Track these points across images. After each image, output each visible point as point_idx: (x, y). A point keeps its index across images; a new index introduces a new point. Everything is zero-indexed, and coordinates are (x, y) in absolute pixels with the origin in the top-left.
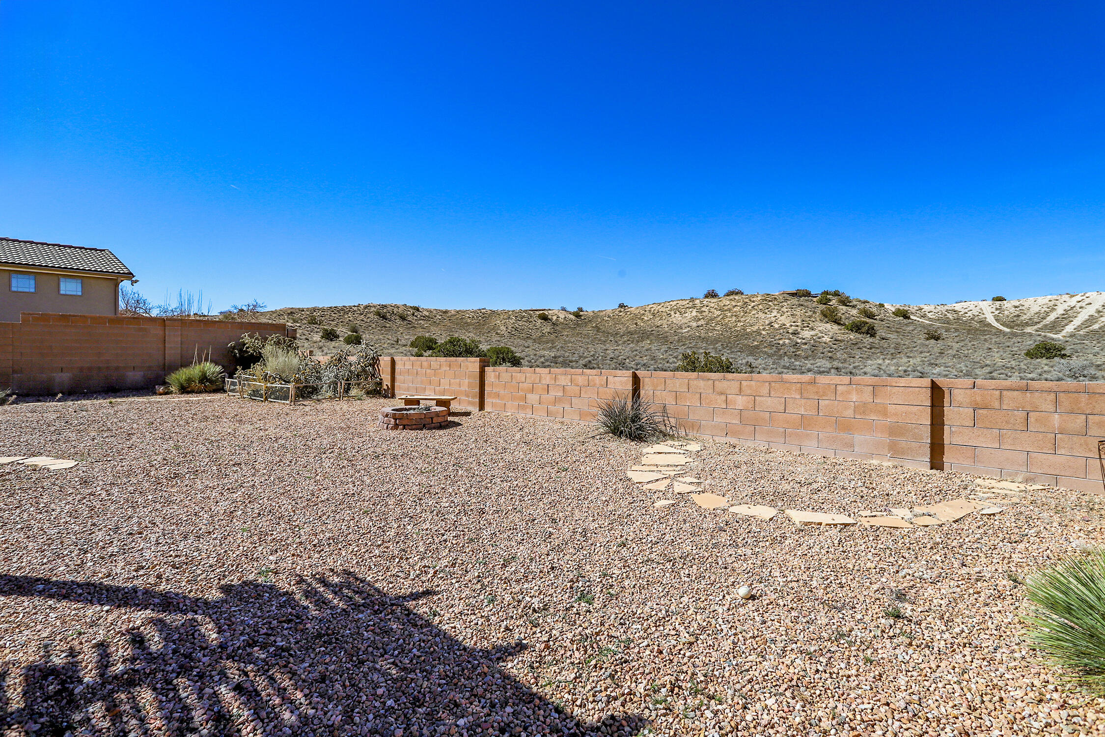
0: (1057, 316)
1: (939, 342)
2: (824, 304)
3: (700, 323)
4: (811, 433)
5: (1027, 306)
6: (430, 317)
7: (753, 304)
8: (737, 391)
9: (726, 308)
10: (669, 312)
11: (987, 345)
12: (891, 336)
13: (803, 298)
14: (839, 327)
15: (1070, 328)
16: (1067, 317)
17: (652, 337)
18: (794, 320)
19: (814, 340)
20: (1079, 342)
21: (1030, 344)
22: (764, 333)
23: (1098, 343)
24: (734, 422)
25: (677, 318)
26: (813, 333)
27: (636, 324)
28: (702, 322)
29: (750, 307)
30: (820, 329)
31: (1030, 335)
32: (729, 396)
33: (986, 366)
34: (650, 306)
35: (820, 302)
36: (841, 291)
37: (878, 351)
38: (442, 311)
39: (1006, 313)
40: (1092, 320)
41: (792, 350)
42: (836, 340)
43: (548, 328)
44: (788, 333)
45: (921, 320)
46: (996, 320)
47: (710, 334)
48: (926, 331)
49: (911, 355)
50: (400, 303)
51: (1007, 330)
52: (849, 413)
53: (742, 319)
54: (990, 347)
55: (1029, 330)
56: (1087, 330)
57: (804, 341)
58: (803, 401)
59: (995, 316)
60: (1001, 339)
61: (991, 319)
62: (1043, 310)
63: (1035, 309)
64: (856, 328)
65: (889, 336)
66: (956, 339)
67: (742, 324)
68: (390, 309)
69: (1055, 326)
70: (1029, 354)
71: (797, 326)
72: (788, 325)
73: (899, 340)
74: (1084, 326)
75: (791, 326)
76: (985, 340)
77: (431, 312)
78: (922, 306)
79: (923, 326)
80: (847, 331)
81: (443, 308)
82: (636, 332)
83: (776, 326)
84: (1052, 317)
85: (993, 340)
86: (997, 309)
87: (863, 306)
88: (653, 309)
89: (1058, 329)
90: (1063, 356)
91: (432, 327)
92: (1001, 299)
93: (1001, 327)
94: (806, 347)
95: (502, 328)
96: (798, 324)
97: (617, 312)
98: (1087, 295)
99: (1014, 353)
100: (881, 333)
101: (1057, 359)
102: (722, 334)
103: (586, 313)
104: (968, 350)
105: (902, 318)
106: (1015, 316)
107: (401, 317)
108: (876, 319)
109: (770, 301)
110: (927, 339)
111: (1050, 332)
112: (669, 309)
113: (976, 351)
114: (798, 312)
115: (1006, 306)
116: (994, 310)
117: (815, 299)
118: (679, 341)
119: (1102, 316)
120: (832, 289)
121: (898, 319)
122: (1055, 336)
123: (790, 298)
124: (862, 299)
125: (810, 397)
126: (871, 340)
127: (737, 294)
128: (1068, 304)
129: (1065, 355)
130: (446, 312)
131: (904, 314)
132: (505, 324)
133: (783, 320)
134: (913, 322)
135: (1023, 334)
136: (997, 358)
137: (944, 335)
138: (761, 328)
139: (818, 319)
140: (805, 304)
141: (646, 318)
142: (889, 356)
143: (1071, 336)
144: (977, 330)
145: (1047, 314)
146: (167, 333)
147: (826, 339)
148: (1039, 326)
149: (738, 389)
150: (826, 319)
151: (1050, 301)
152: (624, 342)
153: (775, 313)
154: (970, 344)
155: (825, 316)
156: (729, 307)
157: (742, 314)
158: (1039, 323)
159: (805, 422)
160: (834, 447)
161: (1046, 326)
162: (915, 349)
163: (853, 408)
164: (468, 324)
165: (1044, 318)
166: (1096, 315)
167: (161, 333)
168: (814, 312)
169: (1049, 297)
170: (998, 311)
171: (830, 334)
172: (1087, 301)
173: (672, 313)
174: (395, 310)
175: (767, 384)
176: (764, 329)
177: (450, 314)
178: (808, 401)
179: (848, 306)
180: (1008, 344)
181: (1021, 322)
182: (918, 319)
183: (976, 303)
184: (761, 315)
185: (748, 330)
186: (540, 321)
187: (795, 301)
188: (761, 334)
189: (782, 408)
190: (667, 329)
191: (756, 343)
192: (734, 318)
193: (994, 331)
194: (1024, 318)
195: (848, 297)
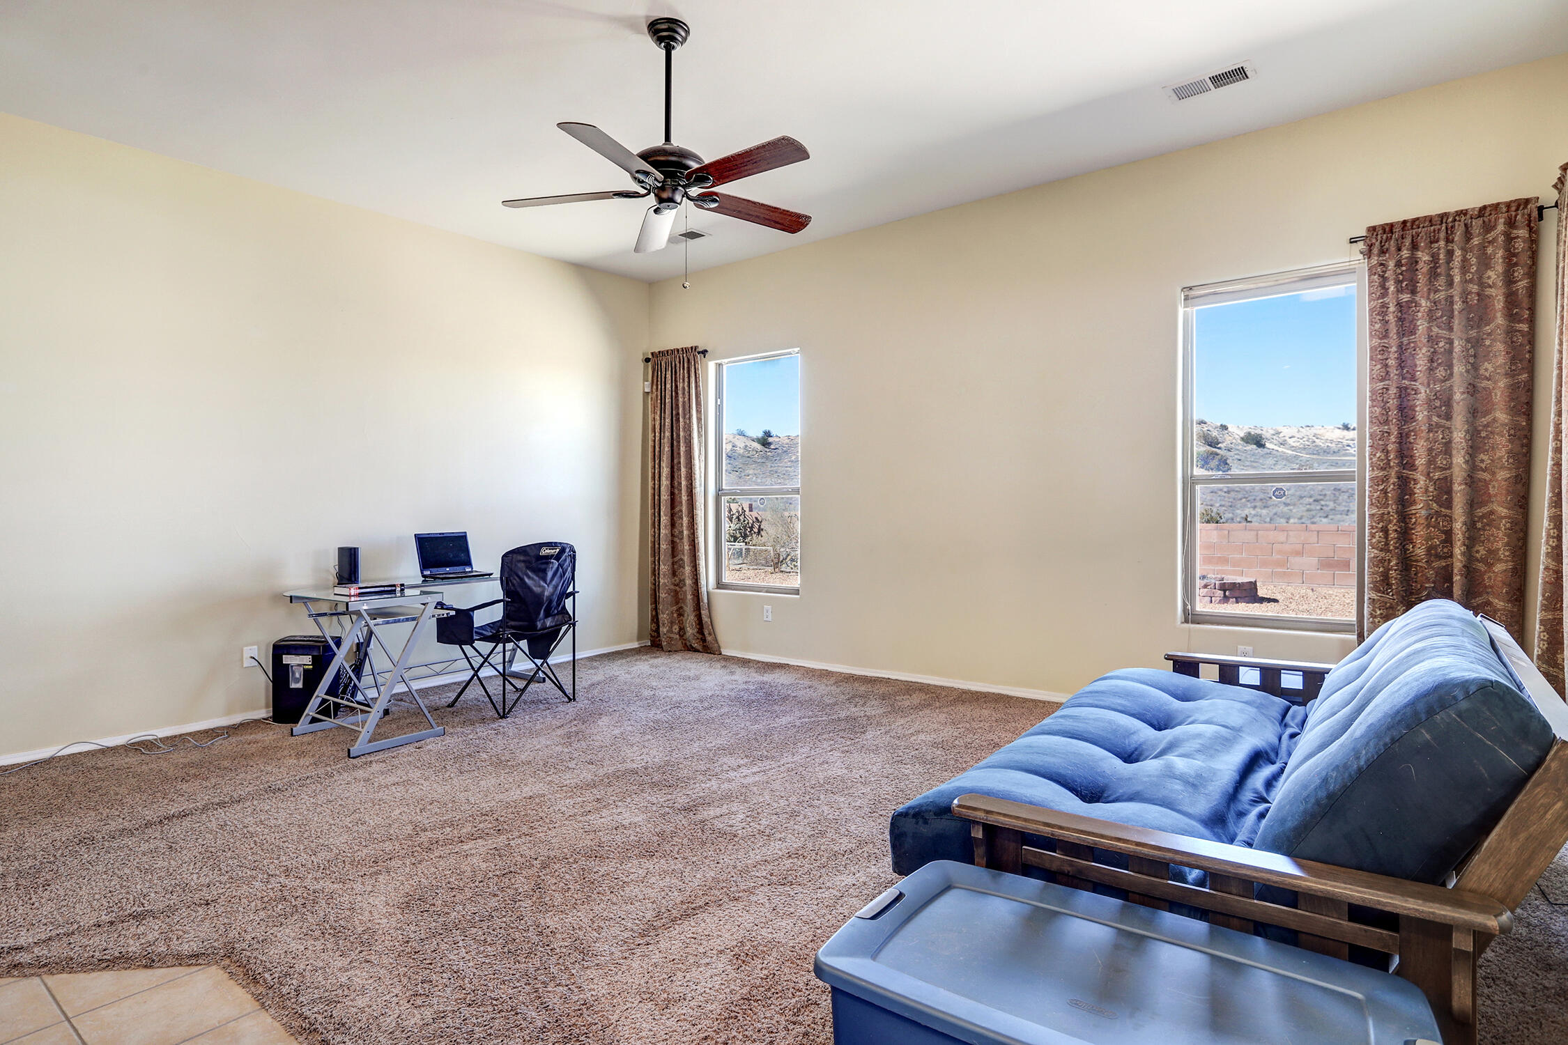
45: (1280, 449)
78: (1280, 428)
79: (1285, 458)
103: (777, 440)
105: (1255, 446)
121: (1249, 447)
131: (1256, 441)
134: (1271, 452)
182: (1277, 448)
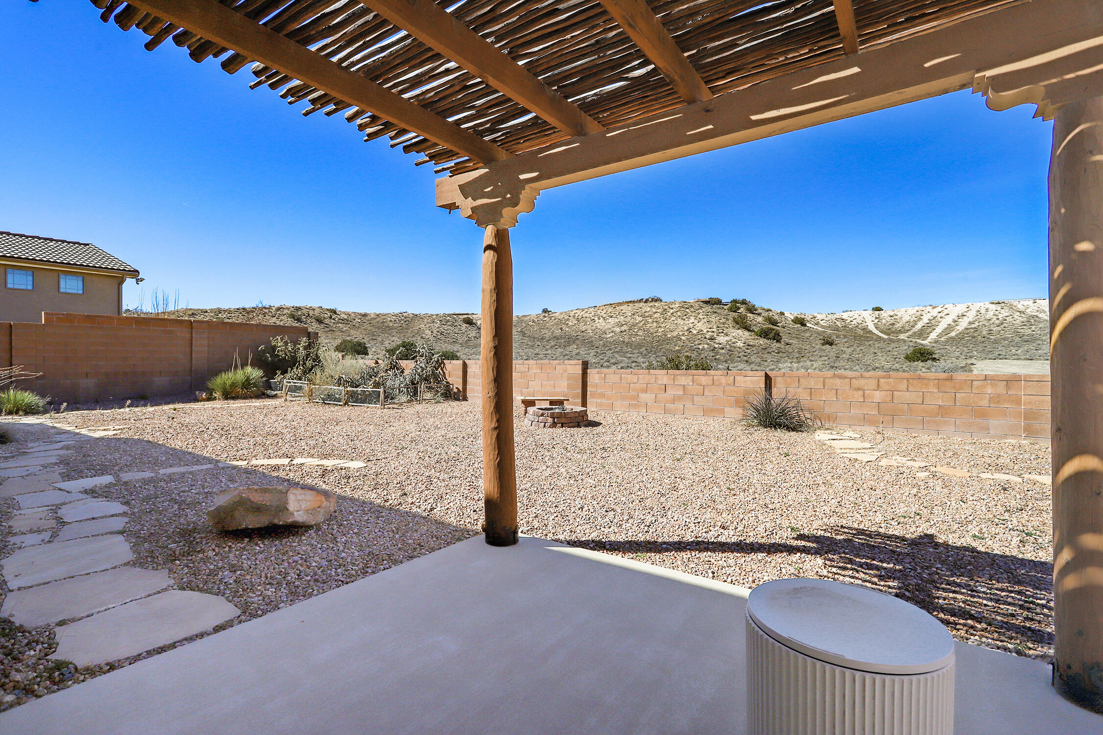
0: (923, 325)
1: (833, 346)
2: (734, 312)
3: (623, 328)
4: (949, 420)
5: (899, 315)
6: (348, 320)
7: (672, 311)
8: (875, 387)
9: (647, 314)
10: (593, 318)
11: (872, 350)
12: (793, 341)
13: (715, 306)
14: (750, 333)
15: (933, 336)
16: (930, 326)
17: (578, 342)
18: (710, 326)
19: (729, 345)
20: (942, 347)
21: (906, 349)
22: (683, 338)
23: (958, 348)
24: (872, 413)
25: (600, 324)
26: (727, 338)
27: (561, 329)
28: (625, 328)
29: (669, 314)
30: (734, 335)
31: (904, 341)
32: (867, 392)
33: (877, 368)
34: (574, 312)
35: (731, 310)
36: (748, 300)
37: (785, 355)
38: (360, 314)
39: (884, 321)
40: (949, 328)
41: (712, 354)
42: (748, 345)
43: (474, 332)
44: (705, 338)
45: (815, 327)
46: (876, 328)
47: (634, 339)
48: (822, 337)
49: (813, 359)
50: (315, 305)
51: (886, 337)
52: (985, 403)
53: (662, 325)
54: (875, 351)
55: (902, 336)
56: (946, 337)
57: (720, 346)
58: (940, 394)
59: (875, 324)
60: (881, 345)
61: (871, 327)
62: (912, 319)
63: (906, 318)
64: (764, 334)
65: (791, 341)
66: (847, 345)
67: (663, 330)
68: (305, 311)
69: (922, 334)
70: (908, 358)
71: (713, 332)
72: (705, 331)
73: (801, 345)
74: (944, 334)
75: (708, 331)
76: (870, 345)
77: (349, 315)
78: (816, 315)
79: (818, 333)
80: (756, 337)
81: (362, 311)
82: (561, 337)
83: (695, 332)
84: (919, 326)
85: (877, 345)
86: (876, 318)
87: (766, 314)
88: (577, 315)
89: (924, 336)
90: (934, 359)
91: (351, 331)
92: (879, 309)
93: (880, 334)
94: (723, 351)
95: (428, 332)
96: (714, 330)
97: (542, 318)
98: (945, 307)
99: (895, 356)
100: (785, 339)
101: (929, 362)
102: (645, 340)
104: (858, 354)
105: (799, 325)
106: (890, 324)
107: (317, 320)
108: (778, 326)
109: (687, 308)
110: (823, 344)
111: (919, 339)
112: (593, 314)
113: (865, 356)
114: (714, 318)
115: (883, 315)
116: (874, 319)
117: (726, 307)
118: (604, 346)
119: (957, 325)
120: (740, 298)
121: (796, 326)
122: (923, 342)
123: (704, 305)
124: (766, 308)
125: (948, 391)
126: (778, 345)
127: (656, 301)
128: (931, 314)
129: (935, 359)
130: (365, 315)
131: (801, 322)
132: (430, 329)
133: (700, 326)
134: (809, 329)
135: (899, 340)
136: (882, 360)
137: (837, 341)
138: (681, 333)
139: (731, 326)
140: (718, 311)
141: (570, 323)
142: (795, 360)
143: (936, 342)
144: (861, 336)
145: (915, 323)
146: (194, 336)
147: (740, 344)
148: (910, 333)
149: (876, 386)
150: (738, 326)
151: (917, 311)
152: (552, 347)
153: (692, 320)
154: (858, 349)
155: (737, 323)
156: (650, 313)
157: (662, 320)
158: (909, 330)
159: (943, 411)
160: (971, 431)
161: (915, 333)
162: (815, 353)
163: (988, 399)
164: (391, 328)
165: (913, 327)
166: (953, 324)
167: (188, 335)
168: (727, 319)
169: (917, 308)
170: (877, 320)
171: (743, 339)
172: (946, 312)
173: (596, 318)
174: (311, 313)
175: (905, 381)
176: (683, 335)
177: (370, 317)
178: (946, 394)
179: (754, 313)
180: (888, 349)
181: (896, 330)
182: (813, 326)
183: (859, 313)
184: (680, 321)
185: (669, 336)
186: (465, 325)
187: (708, 308)
188: (681, 339)
189: (920, 401)
190: (591, 334)
191: (677, 348)
192: (655, 324)
193: (875, 337)
194: (898, 326)
195: (754, 305)
